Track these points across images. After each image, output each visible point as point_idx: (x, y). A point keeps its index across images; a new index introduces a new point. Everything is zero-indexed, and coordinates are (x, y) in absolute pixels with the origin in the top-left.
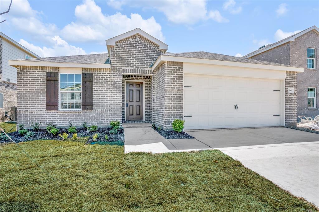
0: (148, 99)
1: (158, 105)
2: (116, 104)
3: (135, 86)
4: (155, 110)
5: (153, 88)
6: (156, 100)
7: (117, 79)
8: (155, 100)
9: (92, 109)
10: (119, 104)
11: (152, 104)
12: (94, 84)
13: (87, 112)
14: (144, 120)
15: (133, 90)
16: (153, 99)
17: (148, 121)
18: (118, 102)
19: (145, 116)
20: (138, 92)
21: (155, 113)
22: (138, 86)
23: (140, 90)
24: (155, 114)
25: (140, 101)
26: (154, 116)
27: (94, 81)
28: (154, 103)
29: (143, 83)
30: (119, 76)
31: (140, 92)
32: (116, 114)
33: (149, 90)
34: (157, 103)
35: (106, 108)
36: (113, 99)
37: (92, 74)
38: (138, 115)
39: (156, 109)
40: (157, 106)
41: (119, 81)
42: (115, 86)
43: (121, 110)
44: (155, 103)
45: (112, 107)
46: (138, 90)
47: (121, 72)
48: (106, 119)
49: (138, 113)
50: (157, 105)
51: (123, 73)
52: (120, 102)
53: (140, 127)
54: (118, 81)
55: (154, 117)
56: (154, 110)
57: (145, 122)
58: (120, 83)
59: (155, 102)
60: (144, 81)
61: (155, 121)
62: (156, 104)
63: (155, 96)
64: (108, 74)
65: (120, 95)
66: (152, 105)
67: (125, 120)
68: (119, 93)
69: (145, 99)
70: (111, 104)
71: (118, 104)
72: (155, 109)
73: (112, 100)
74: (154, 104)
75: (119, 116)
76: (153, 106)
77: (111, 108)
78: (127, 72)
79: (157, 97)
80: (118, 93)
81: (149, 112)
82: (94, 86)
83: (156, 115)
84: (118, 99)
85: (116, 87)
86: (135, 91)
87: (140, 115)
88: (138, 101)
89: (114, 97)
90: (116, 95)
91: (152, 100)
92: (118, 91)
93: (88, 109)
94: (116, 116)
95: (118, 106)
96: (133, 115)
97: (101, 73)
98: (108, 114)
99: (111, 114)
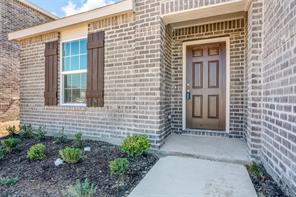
0: (238, 81)
1: (273, 96)
2: (147, 94)
3: (205, 53)
4: (260, 111)
5: (254, 41)
6: (262, 79)
7: (150, 33)
8: (258, 79)
9: (102, 104)
10: (154, 94)
11: (250, 91)
12: (106, 51)
13: (95, 111)
14: (228, 131)
15: (201, 63)
16: (253, 76)
17: (238, 134)
18: (152, 89)
19: (231, 121)
20: (213, 66)
21: (258, 120)
22: (212, 52)
23: (217, 61)
24: (259, 123)
25: (217, 86)
26: (253, 128)
27: (107, 45)
28: (256, 87)
29: (224, 43)
30: (154, 24)
31: (219, 65)
32: (147, 117)
33: (240, 58)
34: (268, 86)
35: (128, 103)
36: (141, 80)
37: (103, 33)
38: (212, 118)
39: (262, 109)
40: (269, 99)
41: (154, 37)
42: (145, 49)
43: (157, 108)
44: (260, 88)
45: (138, 101)
46: (213, 62)
47: (158, 13)
48: (126, 127)
49: (213, 113)
50: (267, 93)
51: (162, 16)
52: (156, 89)
53: (208, 159)
54: (150, 38)
55: (253, 134)
56: (253, 111)
57: (231, 137)
58: (156, 42)
59: (258, 85)
60: (227, 39)
61: (260, 147)
62: (262, 91)
63: (260, 64)
64: (131, 24)
65: (155, 70)
66: (250, 97)
67: (184, 128)
68: (154, 65)
69: (231, 80)
70: (136, 94)
71: (151, 94)
72: (258, 108)
73: (139, 85)
74: (257, 91)
75: (153, 123)
76: (253, 99)
77: (136, 103)
78: (172, 10)
79: (266, 68)
80: (150, 66)
81: (240, 112)
82: (106, 56)
83: (262, 126)
84: (151, 80)
85: (147, 52)
86: (205, 65)
87: (217, 117)
88: (214, 87)
89: (143, 75)
90: (147, 71)
91: (250, 80)
92: (151, 61)
93: (97, 105)
94: (147, 122)
95: (151, 99)
96: (201, 117)
97: (117, 27)
98: (130, 116)
99: (136, 117)
